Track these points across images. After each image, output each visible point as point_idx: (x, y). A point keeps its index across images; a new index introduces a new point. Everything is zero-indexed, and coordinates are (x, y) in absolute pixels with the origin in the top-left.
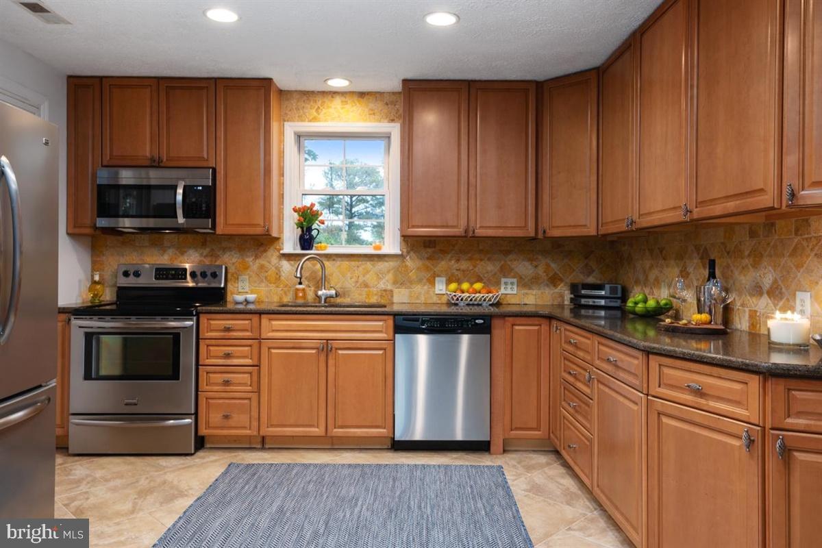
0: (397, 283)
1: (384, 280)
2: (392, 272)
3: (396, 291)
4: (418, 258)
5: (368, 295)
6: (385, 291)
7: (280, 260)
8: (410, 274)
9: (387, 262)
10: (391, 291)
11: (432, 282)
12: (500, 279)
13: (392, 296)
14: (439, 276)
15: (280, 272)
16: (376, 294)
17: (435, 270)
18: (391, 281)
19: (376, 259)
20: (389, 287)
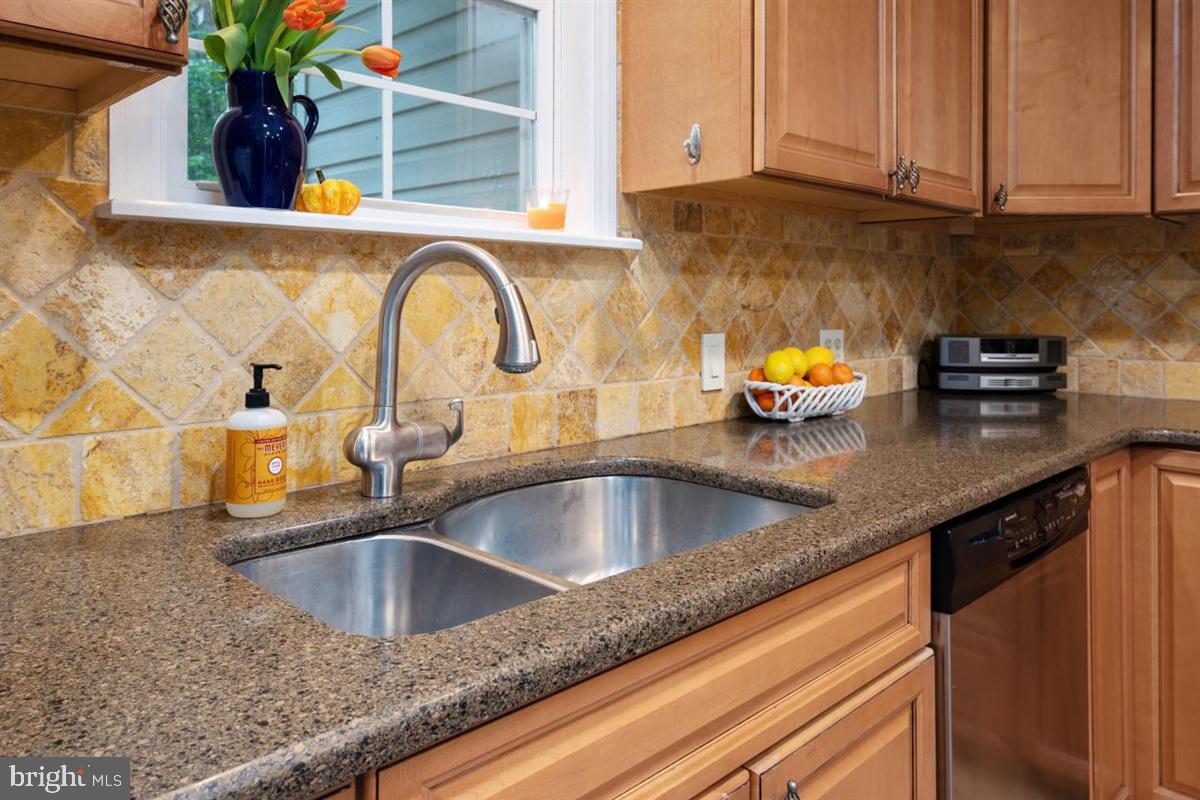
0: (608, 362)
1: (568, 356)
2: (592, 317)
3: (603, 391)
4: (661, 265)
5: (519, 421)
6: (573, 395)
7: (82, 258)
8: (641, 326)
9: (577, 278)
10: (591, 395)
11: (692, 351)
12: (819, 331)
13: (594, 415)
14: (709, 330)
15: (82, 333)
16: (546, 415)
17: (701, 307)
18: (590, 358)
19: (543, 267)
20: (585, 382)
